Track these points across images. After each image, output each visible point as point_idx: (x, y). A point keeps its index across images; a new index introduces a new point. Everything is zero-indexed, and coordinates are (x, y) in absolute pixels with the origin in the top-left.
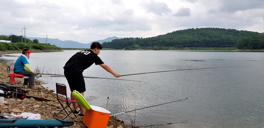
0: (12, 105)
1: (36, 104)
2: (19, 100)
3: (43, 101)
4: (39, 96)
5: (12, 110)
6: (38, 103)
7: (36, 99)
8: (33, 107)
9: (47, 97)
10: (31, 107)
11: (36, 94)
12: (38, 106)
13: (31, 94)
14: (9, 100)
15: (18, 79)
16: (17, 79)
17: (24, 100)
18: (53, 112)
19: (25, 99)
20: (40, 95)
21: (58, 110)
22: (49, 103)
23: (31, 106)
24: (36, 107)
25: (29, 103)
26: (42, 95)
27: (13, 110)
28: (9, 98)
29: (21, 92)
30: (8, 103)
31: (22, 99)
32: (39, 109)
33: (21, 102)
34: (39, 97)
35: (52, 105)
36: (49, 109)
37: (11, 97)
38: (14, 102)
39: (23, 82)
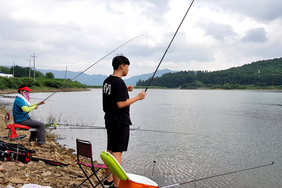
0: (10, 172)
1: (46, 171)
2: (22, 164)
3: (57, 166)
4: (52, 158)
5: (9, 179)
6: (49, 168)
7: (47, 162)
8: (42, 174)
9: (63, 160)
10: (39, 175)
11: (47, 156)
12: (49, 173)
13: (40, 155)
14: (6, 165)
15: (21, 131)
16: (19, 133)
17: (28, 165)
18: (72, 183)
19: (31, 163)
20: (53, 156)
21: (79, 181)
22: (67, 168)
23: (39, 173)
24: (46, 175)
25: (36, 169)
26: (57, 156)
27: (11, 180)
28: (6, 161)
29: (24, 152)
30: (4, 169)
31: (27, 163)
32: (50, 178)
33: (24, 168)
34: (52, 160)
35: (70, 173)
36: (65, 178)
37: (9, 160)
38: (13, 168)
39: (28, 136)
